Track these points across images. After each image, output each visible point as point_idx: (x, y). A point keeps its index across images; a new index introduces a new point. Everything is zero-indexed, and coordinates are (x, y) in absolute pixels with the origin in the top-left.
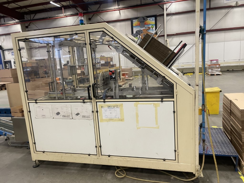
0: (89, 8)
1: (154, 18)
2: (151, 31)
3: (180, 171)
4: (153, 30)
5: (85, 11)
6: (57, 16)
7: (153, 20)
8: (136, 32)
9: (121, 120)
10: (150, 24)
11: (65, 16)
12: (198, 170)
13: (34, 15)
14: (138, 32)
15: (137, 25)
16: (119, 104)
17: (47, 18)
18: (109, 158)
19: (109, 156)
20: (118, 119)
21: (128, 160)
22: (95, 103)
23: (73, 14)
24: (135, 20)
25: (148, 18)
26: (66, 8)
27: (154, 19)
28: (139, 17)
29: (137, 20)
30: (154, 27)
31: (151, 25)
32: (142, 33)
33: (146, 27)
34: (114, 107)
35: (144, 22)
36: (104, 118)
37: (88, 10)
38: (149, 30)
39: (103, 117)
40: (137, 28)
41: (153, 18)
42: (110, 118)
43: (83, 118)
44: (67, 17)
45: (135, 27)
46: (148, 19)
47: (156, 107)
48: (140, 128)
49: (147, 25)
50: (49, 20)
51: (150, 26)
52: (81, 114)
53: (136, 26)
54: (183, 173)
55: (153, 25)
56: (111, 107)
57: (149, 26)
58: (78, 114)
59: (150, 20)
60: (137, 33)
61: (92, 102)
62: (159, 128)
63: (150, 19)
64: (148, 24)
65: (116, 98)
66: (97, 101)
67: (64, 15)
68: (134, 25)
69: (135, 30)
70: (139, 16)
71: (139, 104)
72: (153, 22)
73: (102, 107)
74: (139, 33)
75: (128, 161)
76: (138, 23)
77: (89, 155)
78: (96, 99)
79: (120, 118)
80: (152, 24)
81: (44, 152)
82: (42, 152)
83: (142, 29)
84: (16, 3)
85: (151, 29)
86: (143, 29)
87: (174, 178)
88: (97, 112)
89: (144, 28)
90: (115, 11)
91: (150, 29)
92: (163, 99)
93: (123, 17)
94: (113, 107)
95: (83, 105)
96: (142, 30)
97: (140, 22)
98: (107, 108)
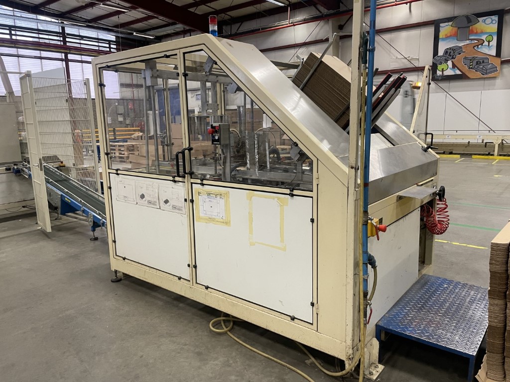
0: (342, 3)
1: (495, 18)
2: (484, 49)
3: (319, 349)
4: (492, 46)
5: (332, 11)
6: (276, 24)
7: (492, 22)
8: (446, 52)
9: (226, 223)
10: (482, 33)
11: (292, 23)
12: (351, 357)
13: (238, 25)
14: (450, 52)
15: (449, 35)
16: (224, 192)
17: (259, 29)
18: (206, 291)
19: (207, 288)
20: (222, 220)
21: (234, 303)
22: (190, 185)
23: (307, 19)
24: (447, 24)
25: (478, 19)
26: (295, 7)
27: (497, 20)
28: (455, 17)
29: (450, 23)
30: (495, 38)
31: (486, 33)
32: (460, 54)
33: (472, 40)
34: (216, 195)
35: (469, 27)
36: (201, 215)
37: (339, 8)
38: (479, 46)
39: (200, 213)
40: (450, 41)
41: (493, 17)
42: (210, 217)
43: (173, 209)
44: (294, 25)
45: (443, 39)
46: (480, 19)
47: (281, 206)
48: (254, 245)
49: (477, 33)
50: (262, 33)
51: (484, 37)
52: (171, 203)
53: (447, 37)
54: (336, 361)
55: (491, 35)
56: (211, 195)
57: (481, 36)
58: (166, 202)
59: (485, 22)
60: (448, 53)
61: (185, 182)
62: (285, 251)
63: (485, 20)
64: (479, 31)
65: (225, 179)
66: (192, 181)
67: (290, 22)
68: (441, 35)
69: (442, 47)
70: (456, 14)
71: (254, 196)
72: (494, 28)
73: (199, 193)
74: (452, 54)
75: (234, 305)
76: (452, 30)
77: (180, 278)
78: (191, 178)
79: (224, 218)
80: (488, 31)
81: (124, 259)
82: (122, 259)
83: (461, 44)
84: (208, 4)
85: (486, 43)
86: (463, 44)
87: (313, 363)
88: (192, 201)
89: (468, 42)
90: (396, 5)
91: (482, 44)
92: (292, 191)
93: (415, 19)
94: (214, 196)
95: (174, 187)
96: (460, 47)
97: (459, 28)
98: (206, 196)
